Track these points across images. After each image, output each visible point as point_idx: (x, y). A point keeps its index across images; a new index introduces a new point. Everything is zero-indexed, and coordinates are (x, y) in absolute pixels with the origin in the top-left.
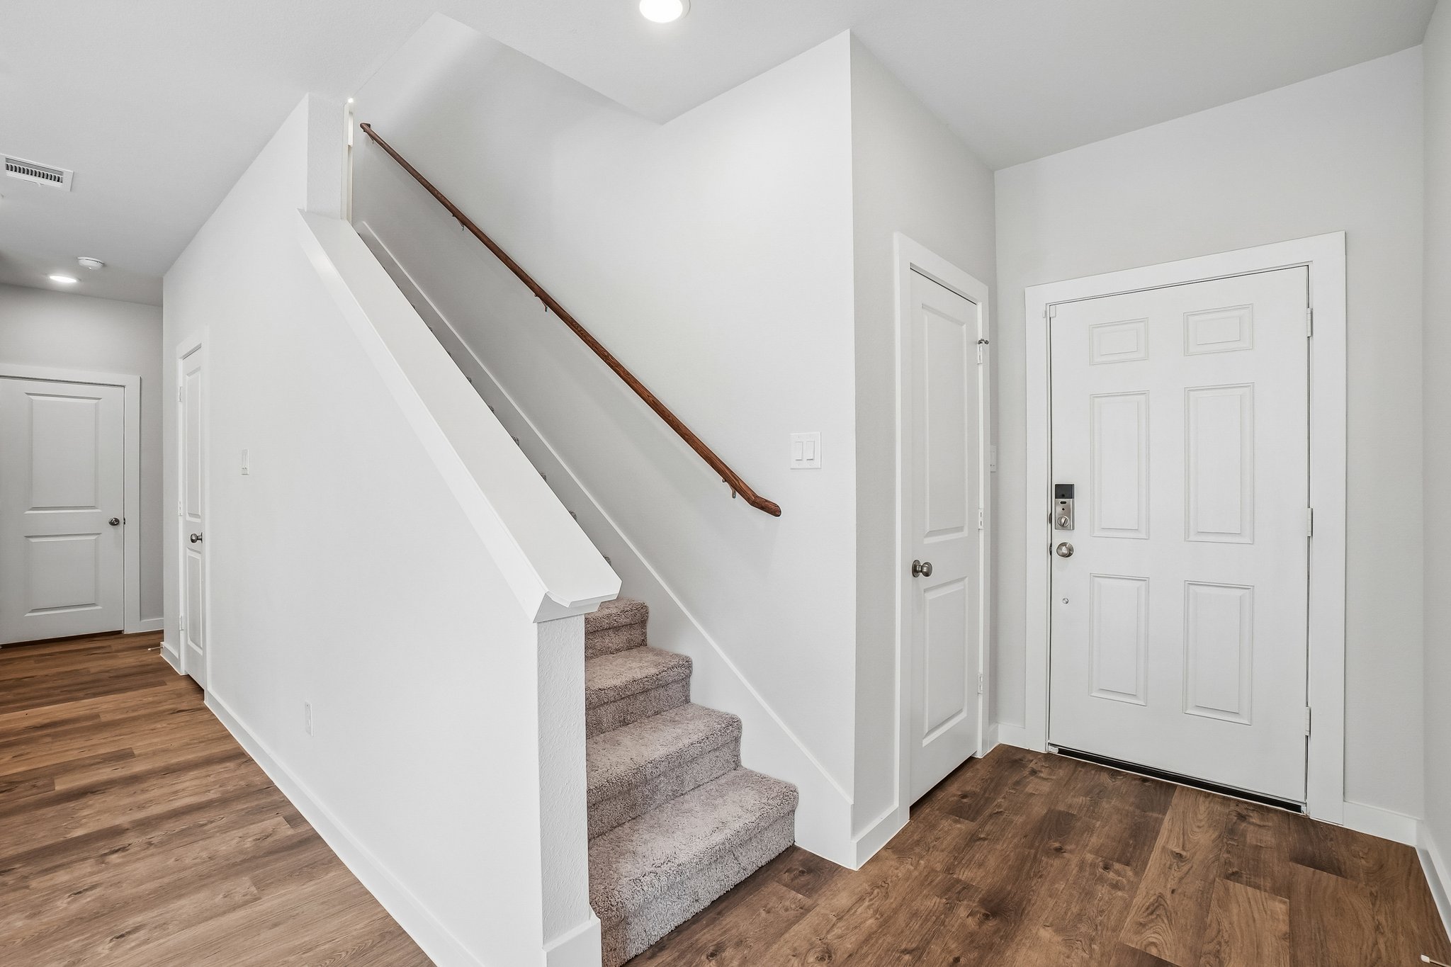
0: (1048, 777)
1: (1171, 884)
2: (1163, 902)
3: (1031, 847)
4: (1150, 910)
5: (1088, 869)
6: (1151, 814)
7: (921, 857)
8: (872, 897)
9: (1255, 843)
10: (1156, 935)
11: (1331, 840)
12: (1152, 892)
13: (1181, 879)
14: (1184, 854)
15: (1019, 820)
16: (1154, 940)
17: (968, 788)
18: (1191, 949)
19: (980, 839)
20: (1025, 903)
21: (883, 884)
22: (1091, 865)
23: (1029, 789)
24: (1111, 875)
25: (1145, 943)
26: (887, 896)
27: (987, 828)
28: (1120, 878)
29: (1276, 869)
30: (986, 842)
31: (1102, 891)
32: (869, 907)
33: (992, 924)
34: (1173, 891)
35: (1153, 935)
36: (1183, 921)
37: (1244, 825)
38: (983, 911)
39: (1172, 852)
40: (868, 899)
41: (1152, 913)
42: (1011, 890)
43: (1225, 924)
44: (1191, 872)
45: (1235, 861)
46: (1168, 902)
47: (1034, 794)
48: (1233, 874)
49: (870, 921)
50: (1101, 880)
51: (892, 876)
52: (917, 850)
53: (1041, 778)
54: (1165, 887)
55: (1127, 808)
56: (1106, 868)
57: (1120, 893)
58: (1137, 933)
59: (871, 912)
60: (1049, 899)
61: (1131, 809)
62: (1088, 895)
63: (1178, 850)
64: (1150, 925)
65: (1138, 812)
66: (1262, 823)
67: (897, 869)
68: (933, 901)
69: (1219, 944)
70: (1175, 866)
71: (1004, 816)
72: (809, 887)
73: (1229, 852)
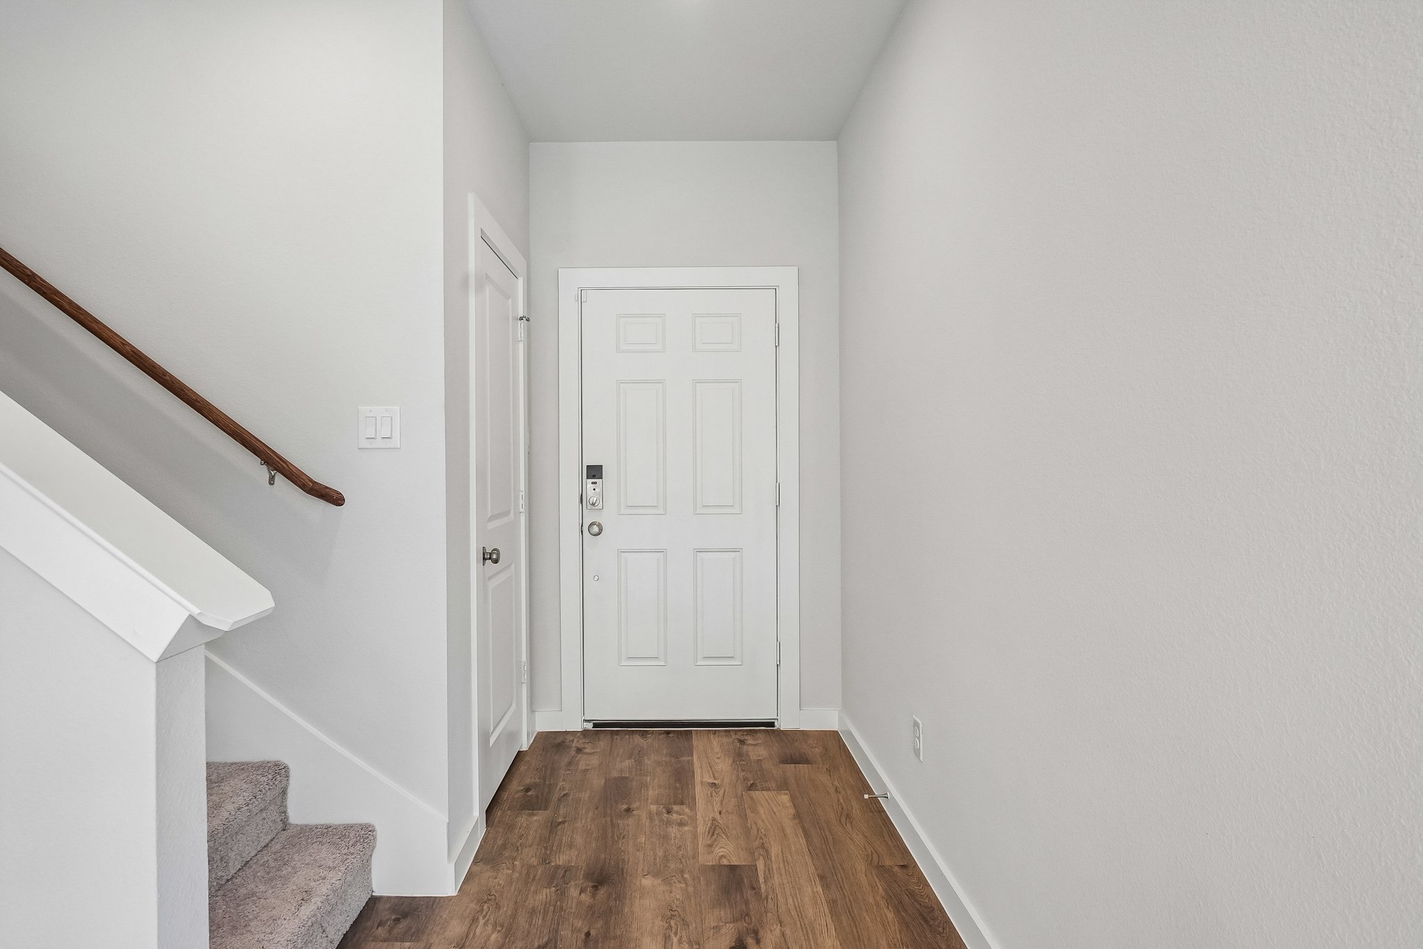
0: (593, 751)
1: (717, 808)
2: (717, 824)
3: (605, 816)
4: (711, 834)
5: (656, 818)
6: (683, 759)
7: (514, 859)
8: (484, 913)
9: (756, 758)
10: (722, 849)
11: (797, 741)
12: (707, 819)
13: (722, 802)
14: (716, 782)
15: (585, 796)
16: (722, 854)
17: (528, 781)
18: (746, 849)
19: (560, 823)
20: (621, 863)
21: (490, 897)
22: (657, 814)
23: (582, 766)
24: (675, 816)
25: (717, 858)
26: (498, 907)
27: (561, 812)
28: (682, 816)
29: (774, 772)
30: (566, 824)
31: (673, 831)
32: (485, 924)
33: (602, 892)
34: (720, 813)
35: (720, 850)
36: (734, 832)
37: (745, 747)
38: (591, 884)
39: (708, 783)
40: (481, 918)
41: (713, 835)
42: (605, 858)
43: (760, 823)
44: (726, 794)
45: (749, 776)
46: (720, 822)
47: (588, 769)
48: (752, 785)
49: (494, 936)
50: (668, 823)
51: (494, 887)
52: (507, 853)
53: (586, 753)
54: (714, 811)
55: (664, 759)
56: (669, 812)
57: (686, 828)
58: (710, 853)
59: (490, 928)
60: (638, 853)
61: (667, 759)
62: (665, 838)
63: (711, 781)
64: (715, 844)
65: (673, 760)
66: (756, 743)
67: (496, 878)
68: (544, 894)
69: (761, 838)
70: (714, 794)
71: (571, 797)
72: (413, 931)
73: (743, 771)
